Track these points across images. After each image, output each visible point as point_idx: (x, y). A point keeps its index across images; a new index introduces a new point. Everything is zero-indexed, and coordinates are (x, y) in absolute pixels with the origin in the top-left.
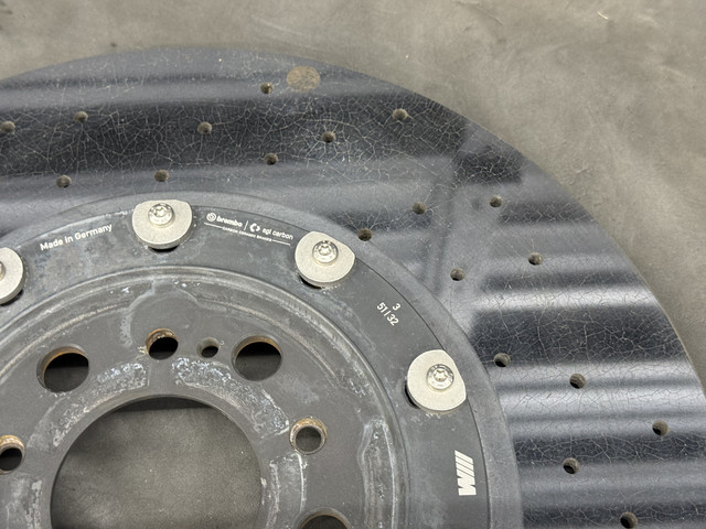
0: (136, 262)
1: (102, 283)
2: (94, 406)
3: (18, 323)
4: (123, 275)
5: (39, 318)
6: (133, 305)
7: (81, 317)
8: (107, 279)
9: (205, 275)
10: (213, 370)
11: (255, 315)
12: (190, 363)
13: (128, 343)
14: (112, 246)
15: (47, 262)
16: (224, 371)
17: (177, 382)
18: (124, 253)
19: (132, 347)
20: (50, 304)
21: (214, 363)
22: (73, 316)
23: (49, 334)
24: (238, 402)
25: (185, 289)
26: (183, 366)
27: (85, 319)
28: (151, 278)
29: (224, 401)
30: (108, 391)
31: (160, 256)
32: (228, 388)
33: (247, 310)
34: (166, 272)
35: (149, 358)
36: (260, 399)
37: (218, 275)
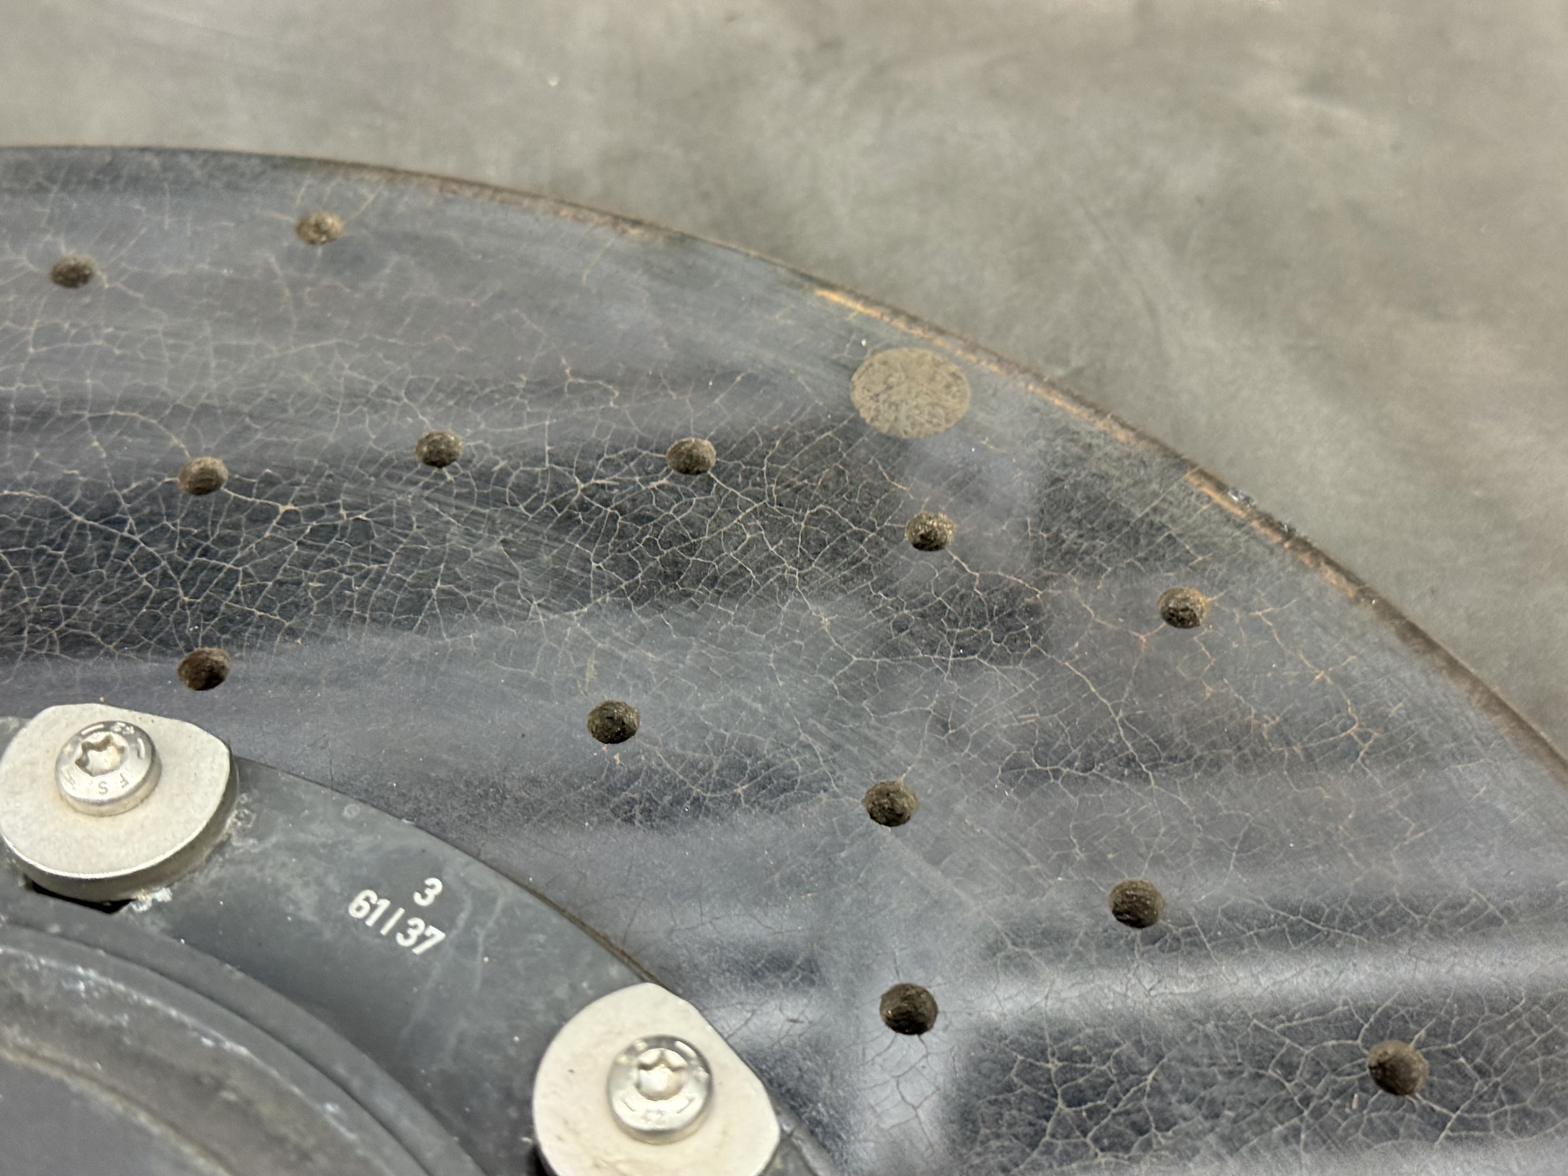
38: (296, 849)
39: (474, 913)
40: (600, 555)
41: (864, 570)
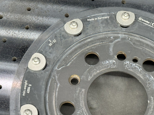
0: (116, 29)
1: (105, 34)
2: (100, 71)
3: (80, 42)
4: (112, 33)
5: (86, 42)
6: (114, 43)
7: (98, 44)
8: (107, 33)
9: (136, 37)
10: (136, 67)
11: (151, 52)
12: (129, 63)
13: (112, 54)
14: (109, 23)
15: (89, 25)
16: (140, 67)
17: (125, 68)
18: (112, 26)
19: (112, 55)
20: (89, 38)
21: (137, 64)
22: (96, 43)
23: (88, 47)
24: (143, 77)
25: (130, 40)
26: (127, 64)
27: (99, 44)
28: (120, 35)
29: (139, 76)
30: (105, 67)
31: (123, 29)
32: (140, 73)
33: (148, 50)
34: (125, 34)
35: (117, 60)
36: (150, 78)
37: (141, 38)
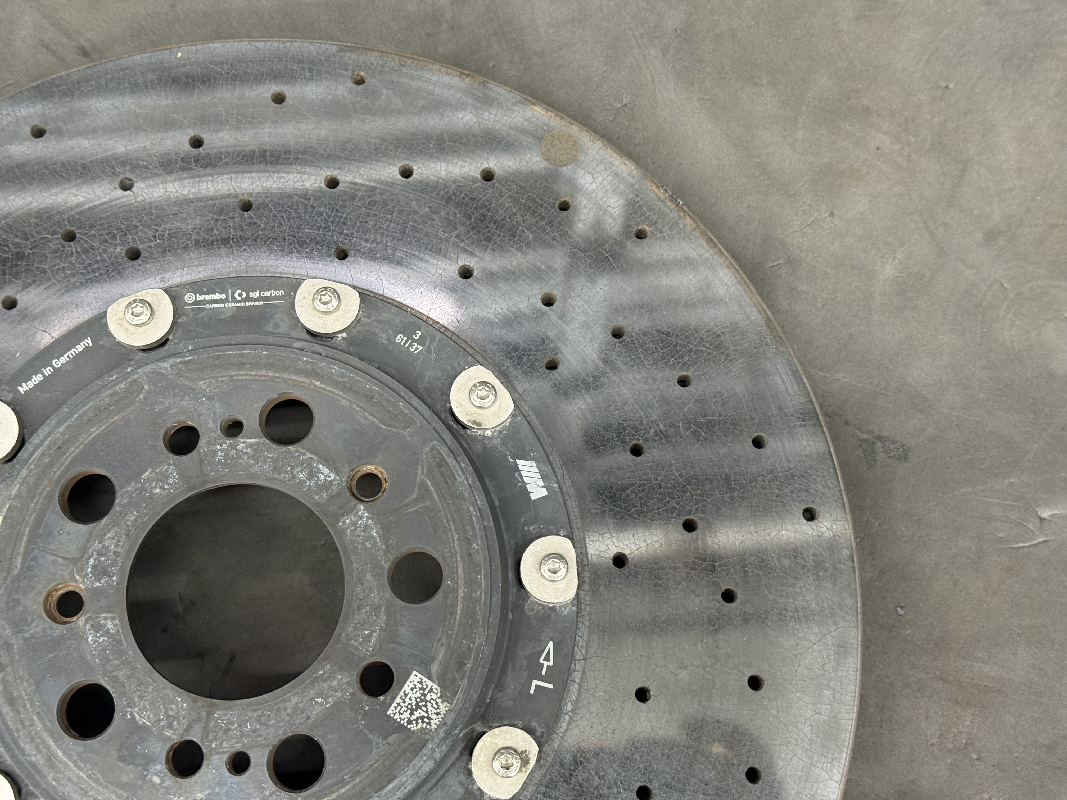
38: (380, 322)
39: (431, 341)
40: (460, 212)
41: (543, 218)
